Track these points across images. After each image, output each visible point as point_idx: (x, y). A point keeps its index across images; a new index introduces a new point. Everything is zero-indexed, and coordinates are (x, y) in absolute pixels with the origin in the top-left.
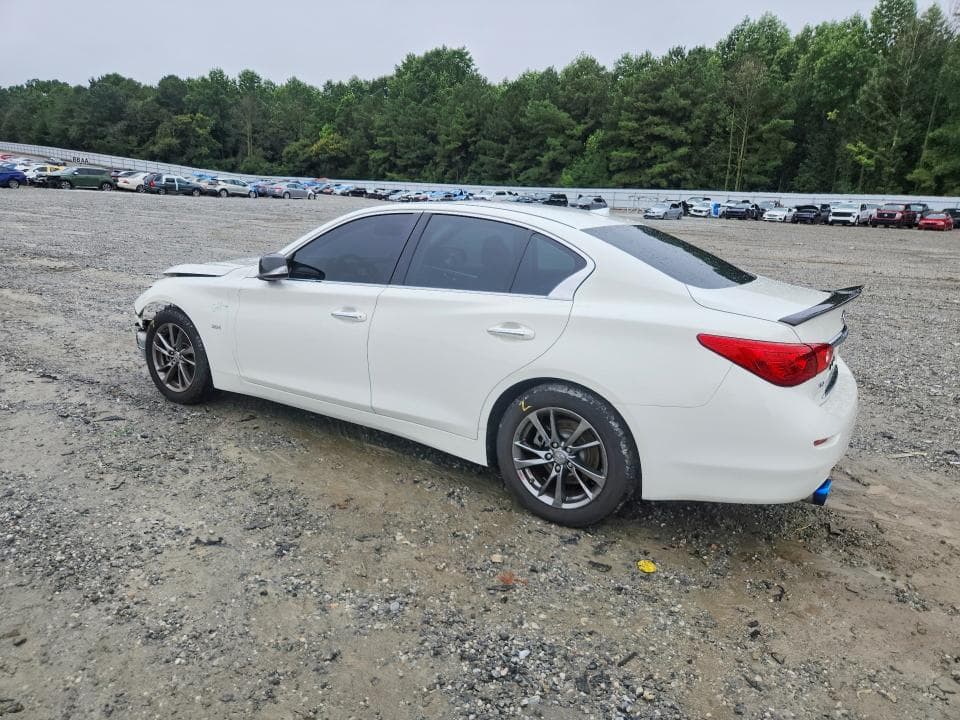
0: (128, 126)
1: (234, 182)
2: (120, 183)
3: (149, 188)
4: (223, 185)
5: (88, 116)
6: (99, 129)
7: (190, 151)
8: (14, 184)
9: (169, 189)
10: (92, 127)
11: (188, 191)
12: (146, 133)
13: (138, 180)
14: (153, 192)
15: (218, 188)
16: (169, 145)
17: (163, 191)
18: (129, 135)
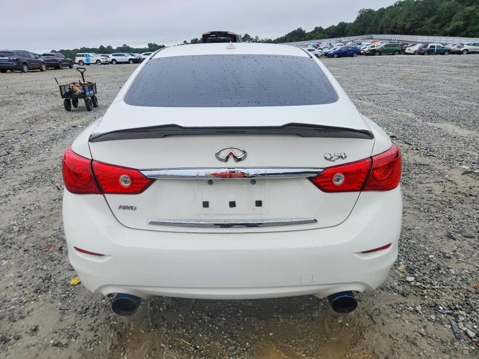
0: (437, 18)
1: (474, 45)
2: (407, 51)
3: (420, 52)
4: (466, 47)
5: (417, 16)
6: (420, 22)
7: (469, 28)
8: (355, 55)
9: (431, 52)
10: (417, 22)
11: (442, 52)
12: (446, 20)
13: (416, 48)
14: (421, 54)
15: (462, 49)
16: (457, 26)
17: (427, 53)
18: (435, 23)
